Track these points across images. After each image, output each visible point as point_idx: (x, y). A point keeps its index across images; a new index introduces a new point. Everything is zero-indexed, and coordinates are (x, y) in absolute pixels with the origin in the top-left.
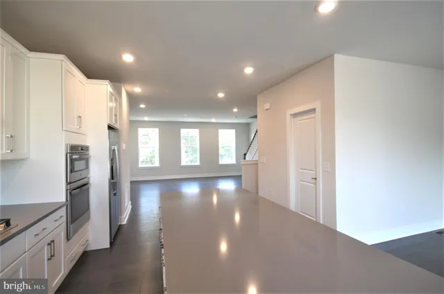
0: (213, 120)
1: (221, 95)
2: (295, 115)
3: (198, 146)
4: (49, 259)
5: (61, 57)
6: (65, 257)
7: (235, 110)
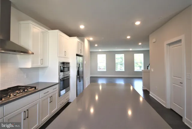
0: (131, 50)
1: (129, 37)
2: (170, 44)
3: (123, 62)
4: (50, 102)
5: (57, 31)
6: (58, 103)
7: (140, 44)
